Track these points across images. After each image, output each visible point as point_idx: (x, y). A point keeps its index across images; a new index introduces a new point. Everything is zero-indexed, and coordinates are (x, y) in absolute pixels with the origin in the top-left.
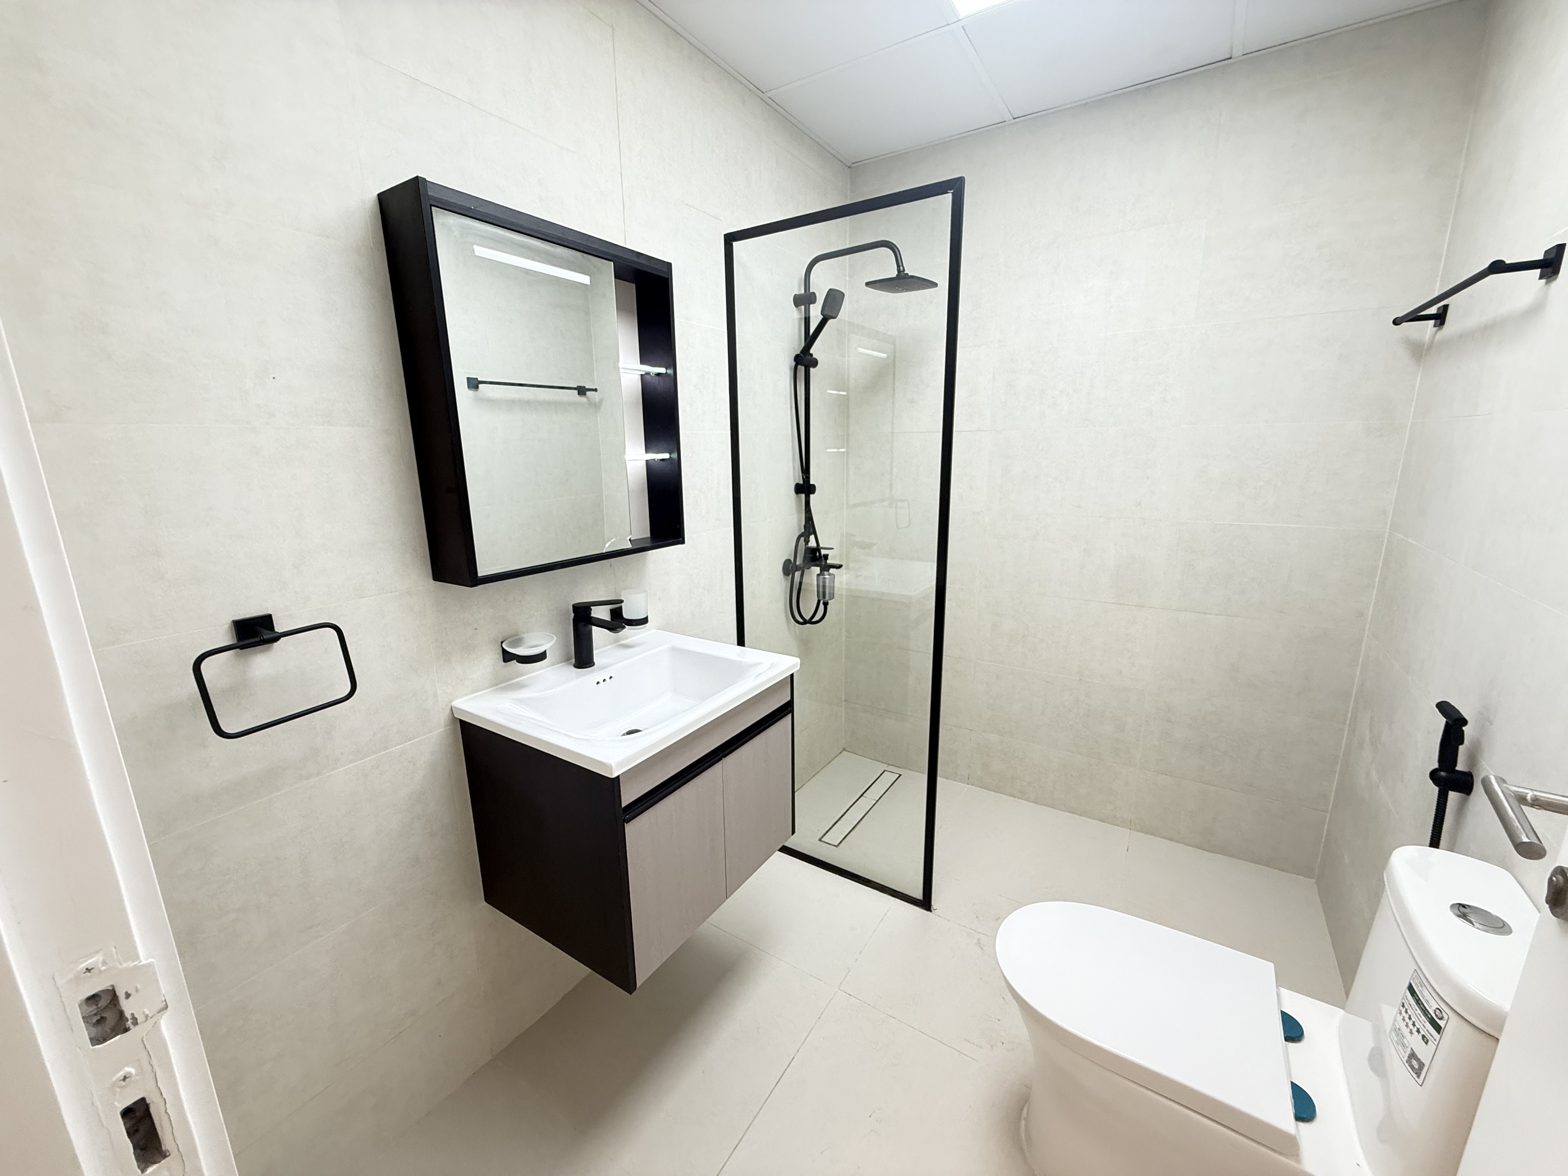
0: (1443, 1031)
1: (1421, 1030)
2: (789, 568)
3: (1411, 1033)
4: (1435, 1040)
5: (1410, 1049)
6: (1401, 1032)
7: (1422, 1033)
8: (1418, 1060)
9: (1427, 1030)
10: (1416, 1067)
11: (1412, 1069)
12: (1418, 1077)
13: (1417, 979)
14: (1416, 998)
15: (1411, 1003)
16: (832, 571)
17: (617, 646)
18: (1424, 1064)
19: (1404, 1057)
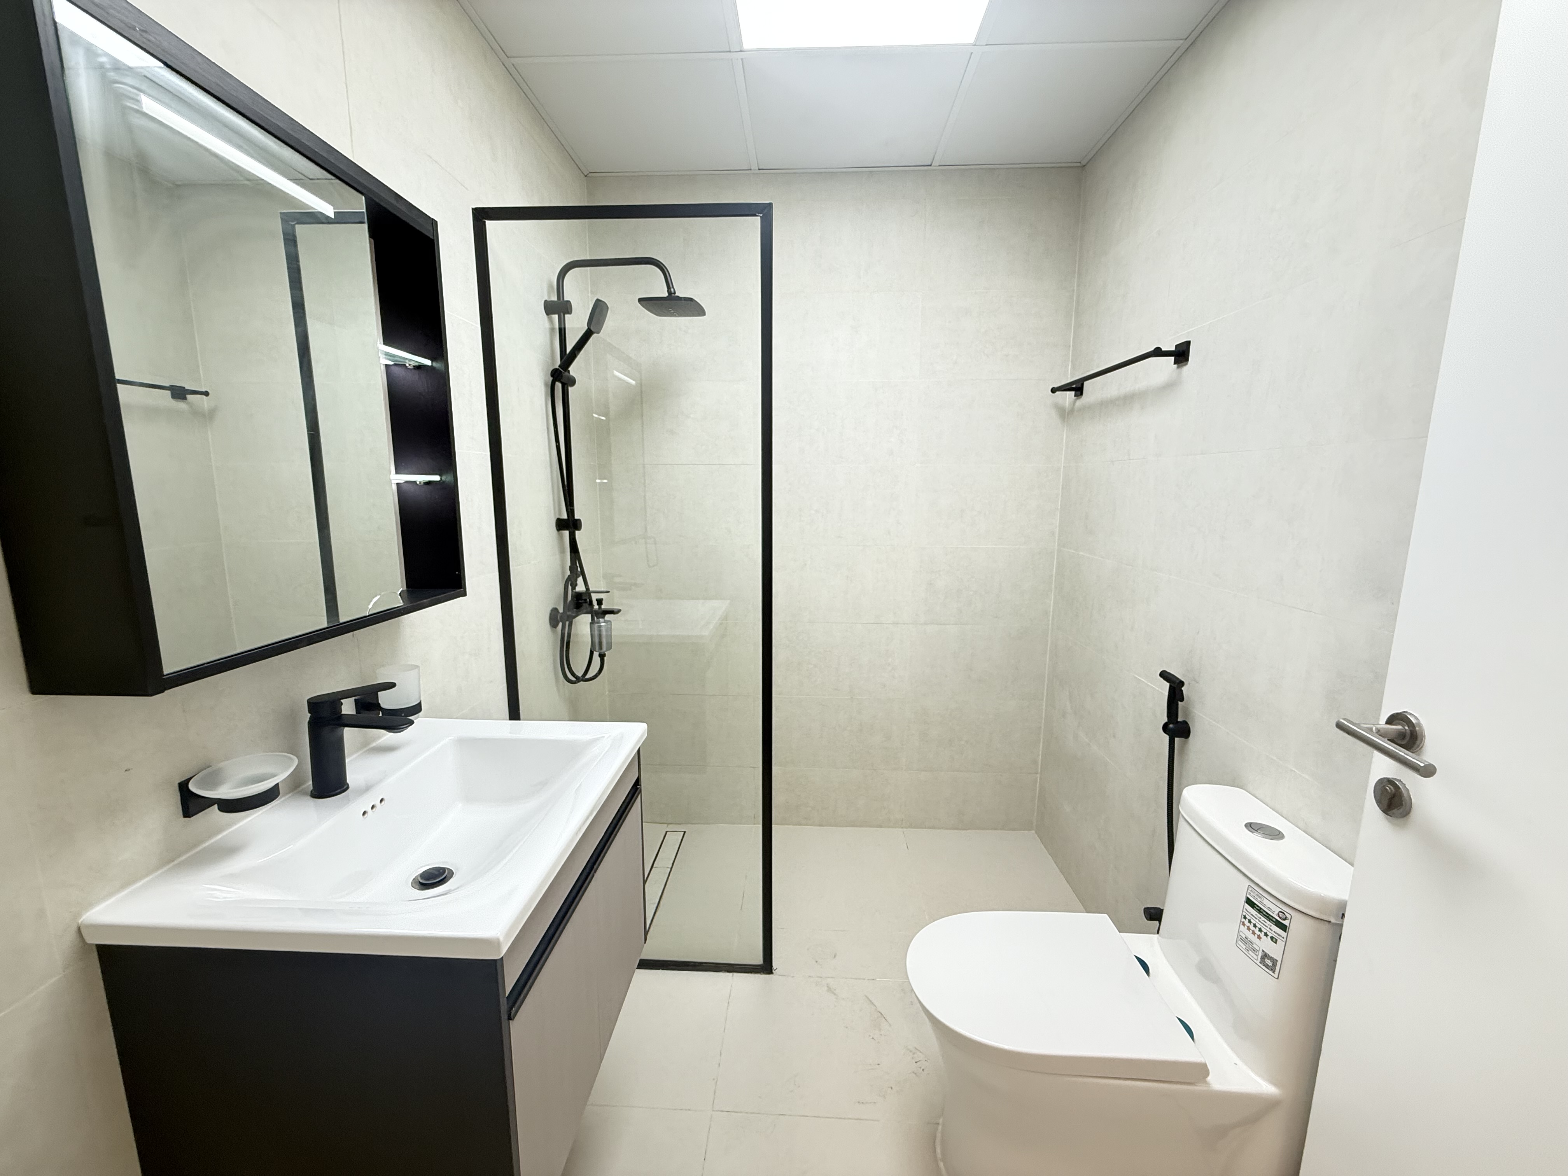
0: (1289, 928)
1: (1268, 933)
2: (555, 618)
3: (1259, 937)
4: (1283, 938)
5: (1261, 951)
6: (1249, 939)
7: (1270, 935)
8: (1271, 958)
9: (1274, 932)
10: (1270, 964)
11: (1267, 968)
12: (1274, 972)
13: (1254, 892)
14: (1257, 909)
15: (1252, 913)
16: (608, 617)
17: (366, 751)
18: (1277, 961)
19: (1257, 960)
